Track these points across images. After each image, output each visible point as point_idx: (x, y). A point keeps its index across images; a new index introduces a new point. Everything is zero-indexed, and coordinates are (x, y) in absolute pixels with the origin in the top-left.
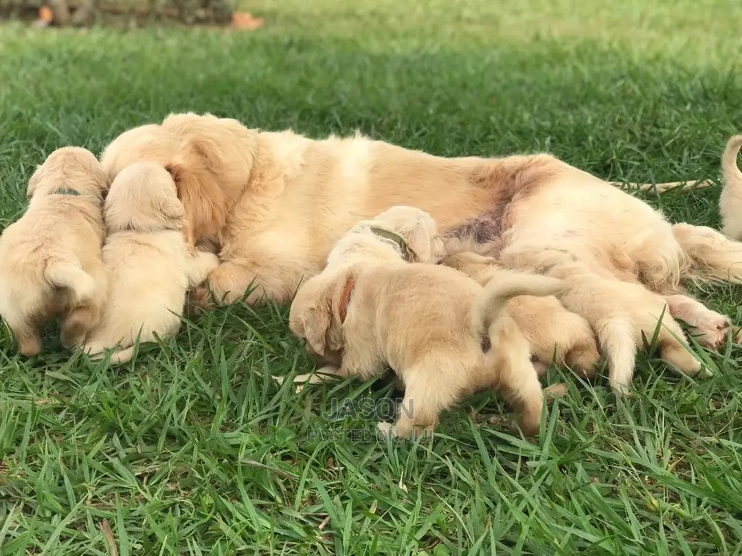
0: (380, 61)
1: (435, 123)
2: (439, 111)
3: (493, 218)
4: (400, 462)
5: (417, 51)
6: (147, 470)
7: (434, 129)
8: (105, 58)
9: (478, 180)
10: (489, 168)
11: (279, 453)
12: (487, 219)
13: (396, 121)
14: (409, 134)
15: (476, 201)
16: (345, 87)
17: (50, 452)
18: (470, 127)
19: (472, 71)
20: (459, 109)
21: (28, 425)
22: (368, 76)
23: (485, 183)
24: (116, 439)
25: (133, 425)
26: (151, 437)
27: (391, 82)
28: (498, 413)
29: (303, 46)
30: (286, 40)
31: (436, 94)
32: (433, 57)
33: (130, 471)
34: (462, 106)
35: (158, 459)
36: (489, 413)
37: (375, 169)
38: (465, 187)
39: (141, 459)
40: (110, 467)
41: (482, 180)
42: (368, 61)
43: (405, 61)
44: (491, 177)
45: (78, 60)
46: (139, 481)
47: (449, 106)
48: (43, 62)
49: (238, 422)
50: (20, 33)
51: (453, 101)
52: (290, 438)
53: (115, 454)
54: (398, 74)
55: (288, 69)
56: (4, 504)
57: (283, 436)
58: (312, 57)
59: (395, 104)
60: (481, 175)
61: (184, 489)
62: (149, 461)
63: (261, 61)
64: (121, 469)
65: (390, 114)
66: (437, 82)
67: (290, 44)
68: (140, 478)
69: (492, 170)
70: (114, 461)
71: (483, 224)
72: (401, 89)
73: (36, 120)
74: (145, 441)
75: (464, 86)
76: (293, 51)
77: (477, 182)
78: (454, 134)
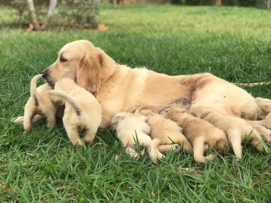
0: (150, 41)
1: (169, 63)
2: (171, 58)
3: (189, 97)
4: (152, 185)
5: (164, 37)
6: (61, 188)
7: (169, 65)
8: (52, 42)
9: (183, 83)
10: (187, 79)
11: (108, 182)
12: (187, 97)
13: (155, 63)
14: (160, 67)
15: (183, 91)
16: (138, 50)
17: (26, 182)
18: (182, 64)
19: (183, 44)
20: (178, 58)
21: (19, 172)
22: (146, 46)
23: (185, 84)
24: (50, 177)
25: (56, 172)
26: (63, 177)
27: (154, 48)
28: (189, 167)
29: (122, 36)
30: (116, 34)
31: (170, 52)
32: (169, 39)
33: (55, 188)
34: (180, 56)
35: (65, 185)
36: (185, 167)
38: (179, 86)
39: (59, 184)
40: (48, 187)
41: (185, 83)
42: (146, 40)
43: (160, 41)
44: (188, 82)
45: (42, 42)
46: (58, 193)
47: (175, 57)
48: (30, 43)
49: (94, 171)
50: (22, 33)
51: (176, 55)
52: (112, 176)
53: (50, 183)
54: (156, 45)
55: (117, 44)
56: (9, 201)
57: (110, 175)
58: (125, 40)
59: (155, 56)
60: (184, 81)
61: (74, 195)
62: (62, 185)
63: (107, 41)
64: (52, 188)
65: (153, 60)
66: (170, 48)
67: (118, 35)
68: (58, 191)
69: (188, 80)
70: (49, 185)
71: (185, 99)
72: (158, 51)
73: (26, 64)
74: (61, 178)
75: (180, 49)
76: (119, 38)
77: (183, 84)
78: (176, 67)
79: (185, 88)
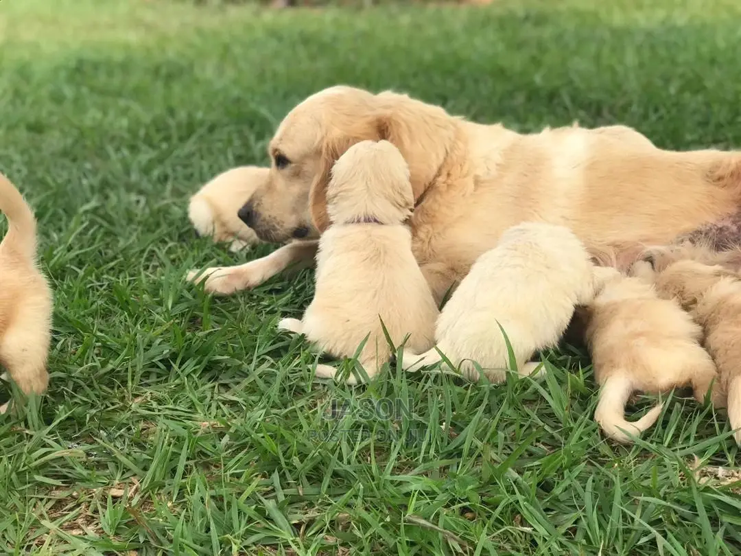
0: (621, 35)
1: (676, 104)
2: (681, 90)
3: (734, 222)
4: (600, 526)
5: (663, 23)
6: (305, 518)
7: (674, 111)
9: (716, 178)
10: (729, 165)
11: (457, 506)
12: (728, 223)
13: (630, 104)
14: (645, 117)
15: (713, 203)
16: (581, 64)
17: (200, 492)
18: (716, 107)
19: (721, 44)
20: (704, 88)
21: (184, 453)
22: (606, 51)
24: (276, 477)
25: (296, 460)
26: (315, 477)
27: (631, 58)
28: (728, 466)
29: (540, 20)
30: (521, 13)
31: (680, 70)
32: (679, 30)
33: (286, 518)
34: (709, 84)
35: (321, 504)
36: (718, 464)
37: (592, 166)
39: (303, 501)
40: (261, 512)
41: (720, 178)
42: (607, 35)
43: (649, 34)
44: (732, 174)
46: (295, 530)
47: (694, 85)
49: (417, 461)
51: (699, 79)
52: (470, 487)
53: (274, 494)
54: (639, 49)
55: (520, 46)
56: (144, 549)
57: (464, 484)
58: (547, 32)
59: (633, 84)
60: (719, 173)
61: (342, 545)
62: (311, 505)
63: (492, 35)
64: (277, 515)
65: (625, 93)
66: (681, 58)
67: (527, 18)
68: (297, 526)
69: (732, 168)
70: (270, 505)
71: (721, 229)
72: (641, 65)
74: (309, 478)
75: (713, 62)
76: (528, 25)
77: (713, 181)
78: (698, 118)
79: (721, 193)
